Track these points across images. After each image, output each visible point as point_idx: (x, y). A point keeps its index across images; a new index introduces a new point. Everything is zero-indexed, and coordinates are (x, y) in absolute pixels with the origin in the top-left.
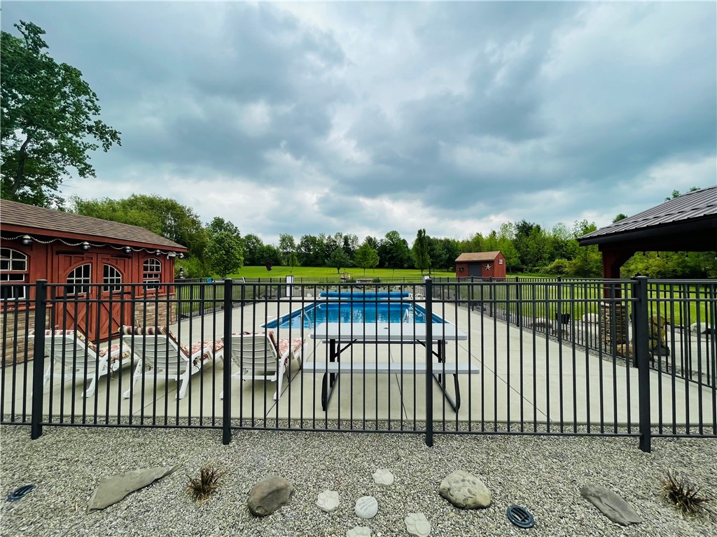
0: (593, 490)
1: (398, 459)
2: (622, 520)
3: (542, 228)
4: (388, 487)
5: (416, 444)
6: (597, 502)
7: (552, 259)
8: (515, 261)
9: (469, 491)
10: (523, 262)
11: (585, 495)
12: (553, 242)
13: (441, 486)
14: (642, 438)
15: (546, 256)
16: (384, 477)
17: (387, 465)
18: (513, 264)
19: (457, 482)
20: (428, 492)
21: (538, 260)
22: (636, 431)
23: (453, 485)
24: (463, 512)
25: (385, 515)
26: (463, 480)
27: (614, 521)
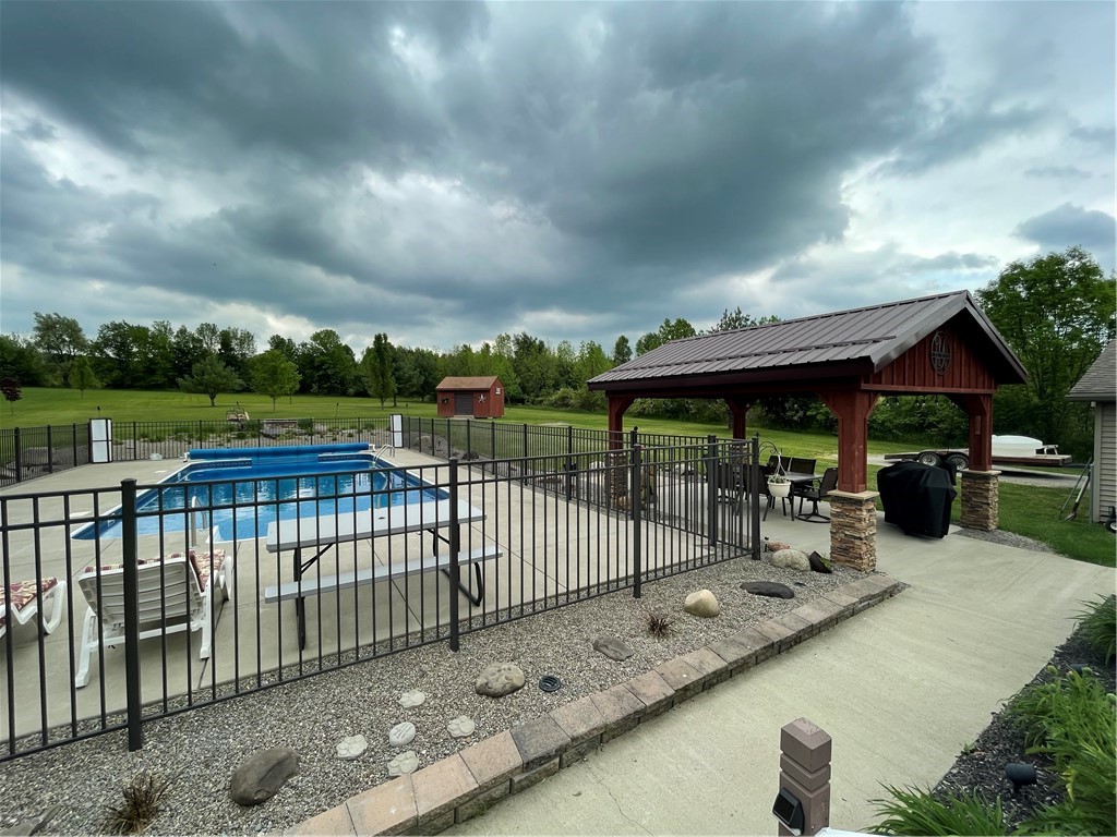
0: (602, 642)
1: (424, 674)
2: (622, 658)
3: (546, 346)
4: (420, 707)
5: (441, 653)
6: (605, 650)
7: (556, 386)
8: (515, 389)
9: (507, 678)
10: (524, 390)
11: (596, 648)
12: (559, 366)
13: (478, 684)
14: (635, 586)
15: (551, 382)
16: (414, 698)
17: (413, 686)
18: (512, 393)
19: (494, 674)
20: (465, 695)
21: (541, 388)
22: (631, 581)
23: (491, 678)
24: (501, 700)
25: (424, 733)
26: (499, 671)
27: (616, 660)
